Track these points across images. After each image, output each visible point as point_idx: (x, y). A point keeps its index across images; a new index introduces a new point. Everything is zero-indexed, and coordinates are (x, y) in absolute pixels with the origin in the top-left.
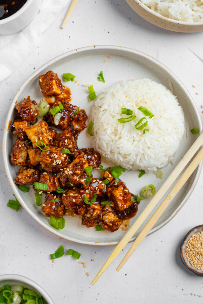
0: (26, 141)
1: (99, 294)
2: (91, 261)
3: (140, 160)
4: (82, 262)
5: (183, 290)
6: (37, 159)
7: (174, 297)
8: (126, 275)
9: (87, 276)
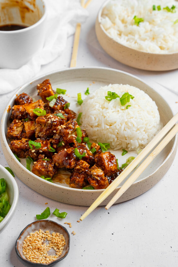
0: (24, 113)
1: (85, 251)
2: (77, 222)
3: (124, 128)
4: (68, 222)
5: (171, 247)
6: (31, 129)
7: (162, 254)
8: (113, 234)
9: (73, 234)
